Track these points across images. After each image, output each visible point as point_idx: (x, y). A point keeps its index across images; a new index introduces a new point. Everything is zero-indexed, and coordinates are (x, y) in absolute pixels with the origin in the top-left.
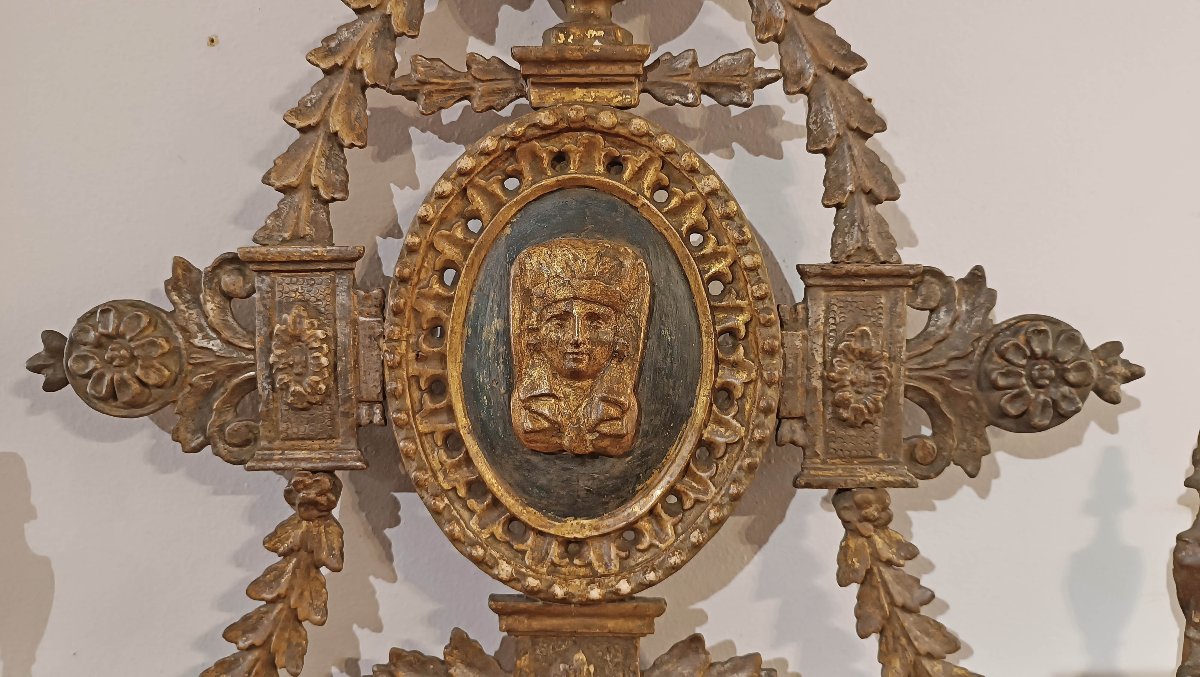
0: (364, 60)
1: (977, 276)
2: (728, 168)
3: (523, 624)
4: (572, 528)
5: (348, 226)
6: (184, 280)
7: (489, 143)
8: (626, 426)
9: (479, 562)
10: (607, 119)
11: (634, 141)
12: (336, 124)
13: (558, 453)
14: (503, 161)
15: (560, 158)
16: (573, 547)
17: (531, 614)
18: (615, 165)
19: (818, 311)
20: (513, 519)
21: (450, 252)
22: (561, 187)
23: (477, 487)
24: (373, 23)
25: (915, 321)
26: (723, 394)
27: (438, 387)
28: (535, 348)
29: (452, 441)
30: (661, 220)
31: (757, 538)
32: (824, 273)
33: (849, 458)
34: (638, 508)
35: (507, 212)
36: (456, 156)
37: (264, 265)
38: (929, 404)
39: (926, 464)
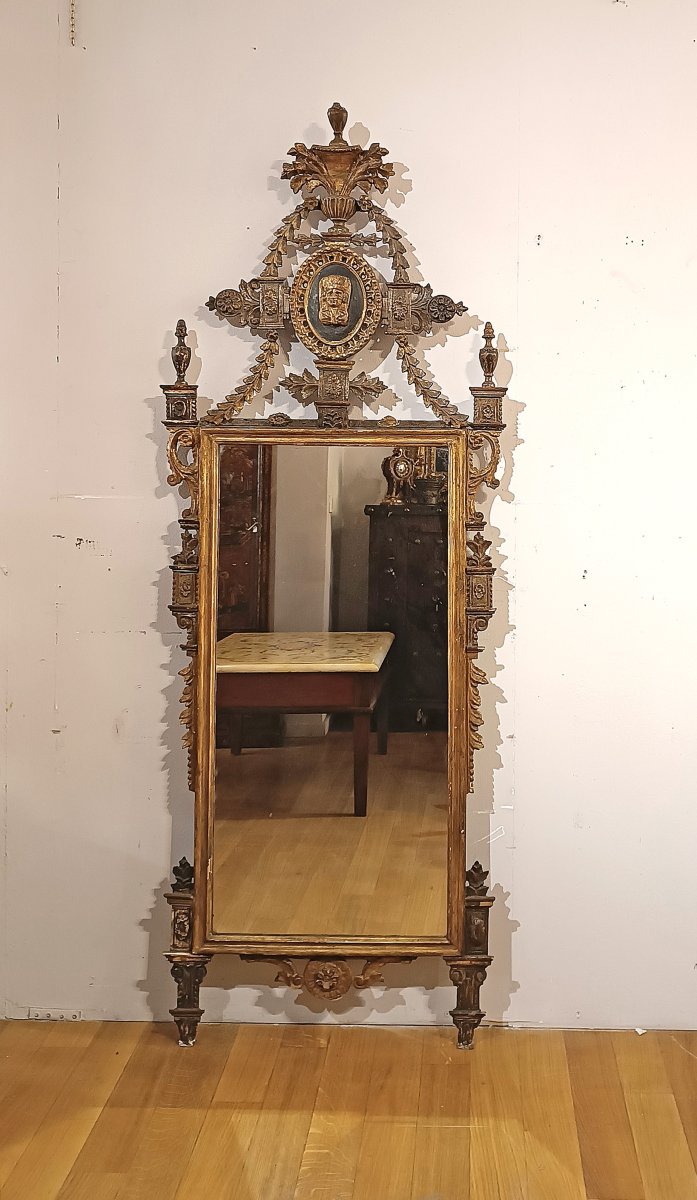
0: (287, 235)
1: (428, 286)
2: (372, 261)
3: (321, 366)
4: (332, 343)
5: (282, 273)
6: (243, 284)
7: (315, 254)
8: (346, 318)
9: (310, 349)
10: (342, 249)
11: (348, 254)
12: (280, 250)
13: (330, 324)
14: (318, 258)
15: (331, 258)
16: (333, 347)
17: (323, 363)
18: (344, 259)
19: (390, 293)
20: (320, 342)
21: (306, 279)
22: (331, 264)
23: (311, 334)
24: (289, 226)
25: (414, 296)
26: (369, 313)
27: (302, 311)
28: (325, 300)
29: (305, 323)
30: (354, 272)
31: (384, 356)
32: (391, 284)
33: (399, 328)
34: (348, 338)
35: (318, 270)
36: (308, 257)
37: (262, 281)
38: (418, 316)
39: (418, 331)
